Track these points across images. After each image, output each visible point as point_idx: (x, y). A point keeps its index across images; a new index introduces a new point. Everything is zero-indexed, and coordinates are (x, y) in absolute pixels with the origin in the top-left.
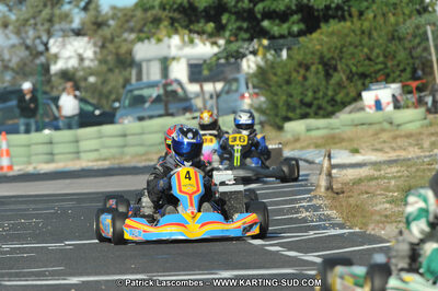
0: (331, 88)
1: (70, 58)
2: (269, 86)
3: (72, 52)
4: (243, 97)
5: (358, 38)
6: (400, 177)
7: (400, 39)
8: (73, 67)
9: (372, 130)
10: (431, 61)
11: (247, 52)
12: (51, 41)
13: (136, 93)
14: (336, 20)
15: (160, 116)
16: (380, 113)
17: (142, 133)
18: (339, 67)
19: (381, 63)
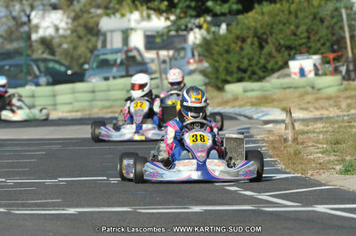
0: (263, 57)
1: (48, 27)
2: (212, 54)
3: (50, 24)
4: (189, 63)
5: (286, 17)
6: (327, 132)
7: (322, 21)
8: (50, 35)
9: (297, 93)
10: (344, 38)
11: (194, 26)
12: (33, 14)
13: (102, 57)
14: (268, 3)
15: (122, 77)
16: (304, 79)
17: (109, 90)
18: (269, 40)
19: (304, 38)
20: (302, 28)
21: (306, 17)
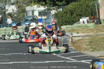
0: (72, 18)
1: (10, 10)
2: (58, 17)
4: (51, 20)
5: (79, 6)
6: (89, 39)
7: (89, 7)
8: (11, 12)
10: (96, 12)
11: (52, 9)
12: (6, 6)
13: (26, 18)
14: (74, 2)
16: (84, 24)
18: (74, 13)
19: (84, 12)
20: (84, 9)
21: (85, 6)
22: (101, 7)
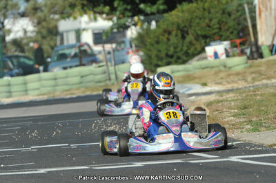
0: (185, 45)
1: (18, 31)
2: (146, 45)
3: (20, 28)
4: (128, 53)
5: (201, 13)
6: (237, 100)
7: (230, 15)
8: (20, 37)
9: (213, 71)
10: (247, 27)
11: (131, 24)
12: (6, 22)
13: (61, 52)
14: (187, 3)
15: (77, 66)
16: (217, 60)
17: (67, 77)
18: (190, 32)
19: (217, 28)
20: (215, 21)
21: (217, 12)
22: (260, 14)
